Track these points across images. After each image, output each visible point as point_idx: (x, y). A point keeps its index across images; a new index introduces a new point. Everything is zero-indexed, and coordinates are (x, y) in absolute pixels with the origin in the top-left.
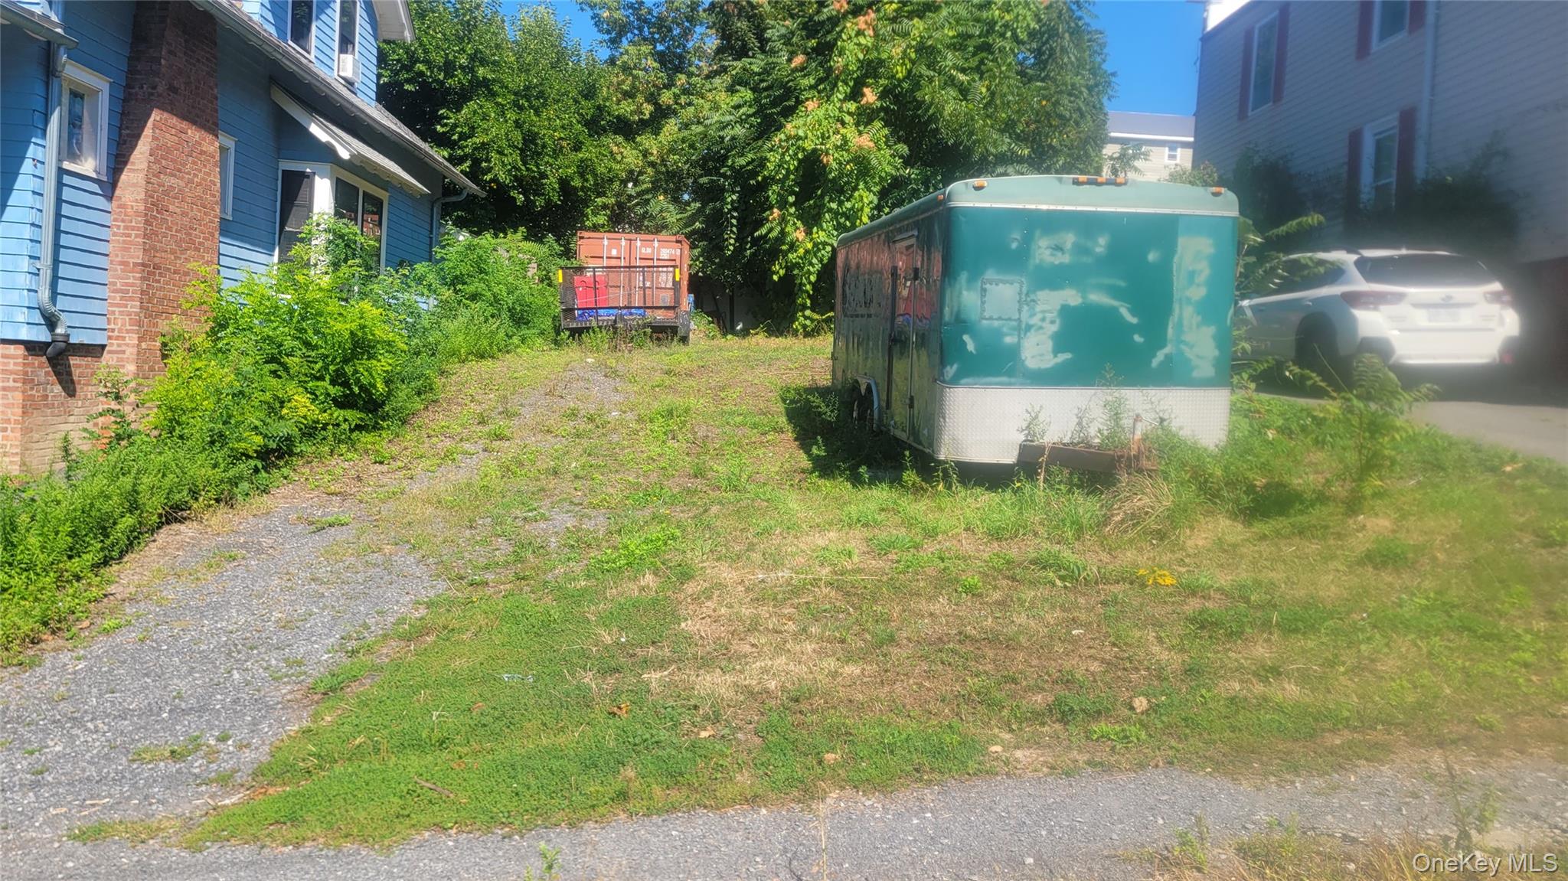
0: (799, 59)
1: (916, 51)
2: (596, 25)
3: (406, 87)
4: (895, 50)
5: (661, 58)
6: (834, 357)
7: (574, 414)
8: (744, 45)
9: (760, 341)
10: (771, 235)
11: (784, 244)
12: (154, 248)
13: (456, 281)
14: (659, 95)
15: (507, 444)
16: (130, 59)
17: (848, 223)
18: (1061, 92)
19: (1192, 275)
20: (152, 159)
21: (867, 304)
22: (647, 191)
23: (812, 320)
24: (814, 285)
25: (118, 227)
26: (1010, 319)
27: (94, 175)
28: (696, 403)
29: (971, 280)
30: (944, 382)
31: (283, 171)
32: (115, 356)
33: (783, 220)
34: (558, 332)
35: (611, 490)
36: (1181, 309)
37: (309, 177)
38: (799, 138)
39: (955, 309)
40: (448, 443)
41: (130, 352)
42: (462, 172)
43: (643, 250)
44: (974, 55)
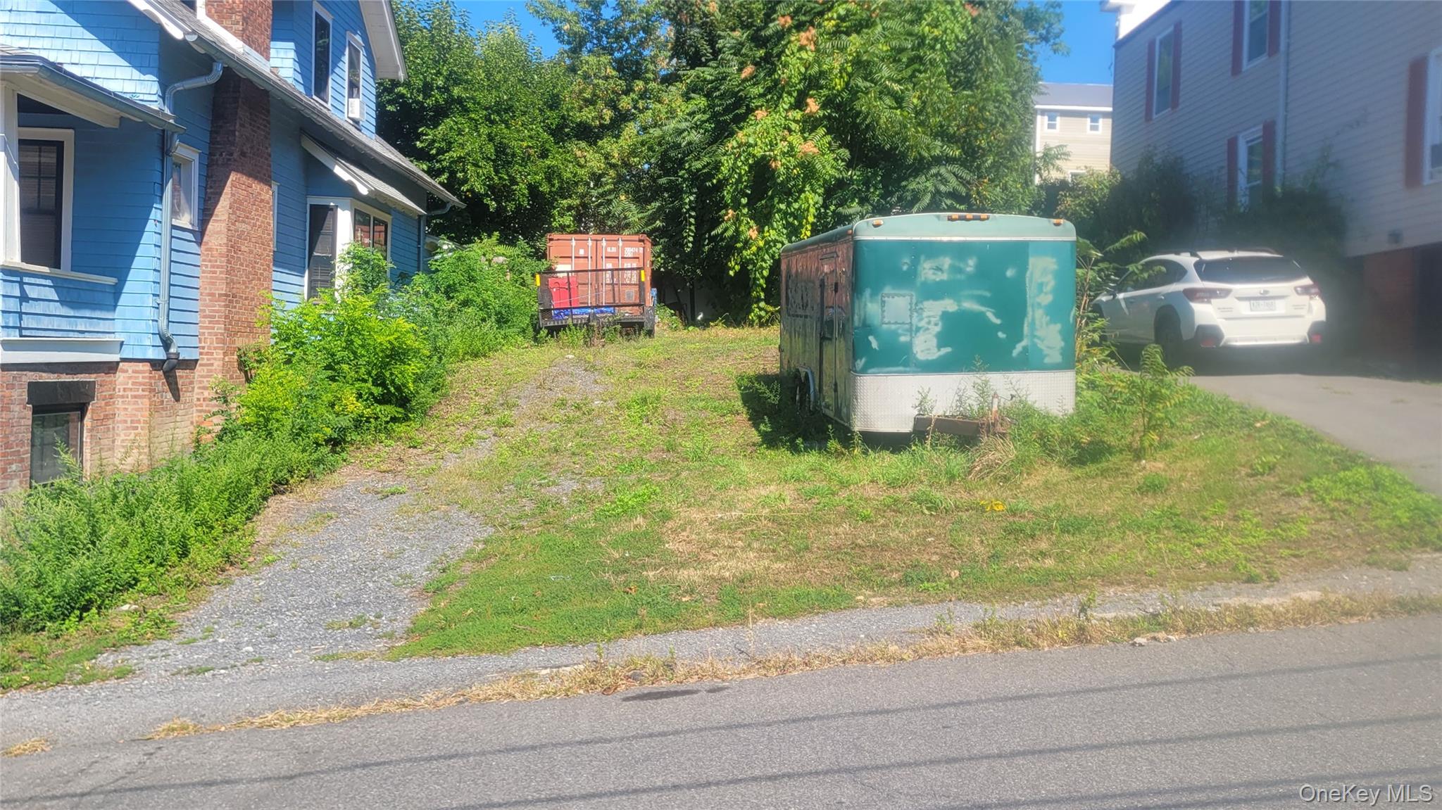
0: (749, 70)
1: (852, 66)
2: (558, 37)
3: (389, 108)
4: (835, 63)
5: (620, 66)
6: (781, 349)
7: (563, 404)
8: (697, 52)
9: (720, 332)
10: (726, 234)
11: (739, 242)
12: (232, 281)
13: (449, 291)
14: (619, 100)
15: (512, 430)
16: (211, 132)
17: (796, 222)
18: (987, 99)
19: (1041, 285)
20: (231, 211)
21: (805, 306)
22: (610, 192)
23: (767, 312)
24: (767, 280)
25: (206, 266)
26: (903, 323)
27: (190, 227)
28: (666, 392)
29: (873, 295)
30: (855, 372)
31: (311, 206)
32: (205, 368)
33: (737, 220)
34: (537, 330)
35: (603, 463)
36: (1033, 311)
37: (332, 210)
38: (750, 145)
39: (862, 317)
40: (463, 430)
41: (217, 365)
42: (440, 183)
43: (609, 250)
44: (907, 66)
